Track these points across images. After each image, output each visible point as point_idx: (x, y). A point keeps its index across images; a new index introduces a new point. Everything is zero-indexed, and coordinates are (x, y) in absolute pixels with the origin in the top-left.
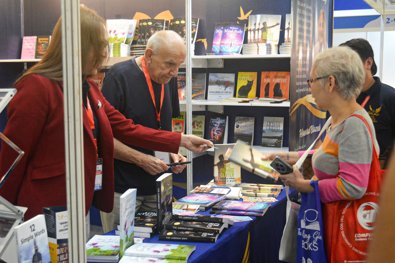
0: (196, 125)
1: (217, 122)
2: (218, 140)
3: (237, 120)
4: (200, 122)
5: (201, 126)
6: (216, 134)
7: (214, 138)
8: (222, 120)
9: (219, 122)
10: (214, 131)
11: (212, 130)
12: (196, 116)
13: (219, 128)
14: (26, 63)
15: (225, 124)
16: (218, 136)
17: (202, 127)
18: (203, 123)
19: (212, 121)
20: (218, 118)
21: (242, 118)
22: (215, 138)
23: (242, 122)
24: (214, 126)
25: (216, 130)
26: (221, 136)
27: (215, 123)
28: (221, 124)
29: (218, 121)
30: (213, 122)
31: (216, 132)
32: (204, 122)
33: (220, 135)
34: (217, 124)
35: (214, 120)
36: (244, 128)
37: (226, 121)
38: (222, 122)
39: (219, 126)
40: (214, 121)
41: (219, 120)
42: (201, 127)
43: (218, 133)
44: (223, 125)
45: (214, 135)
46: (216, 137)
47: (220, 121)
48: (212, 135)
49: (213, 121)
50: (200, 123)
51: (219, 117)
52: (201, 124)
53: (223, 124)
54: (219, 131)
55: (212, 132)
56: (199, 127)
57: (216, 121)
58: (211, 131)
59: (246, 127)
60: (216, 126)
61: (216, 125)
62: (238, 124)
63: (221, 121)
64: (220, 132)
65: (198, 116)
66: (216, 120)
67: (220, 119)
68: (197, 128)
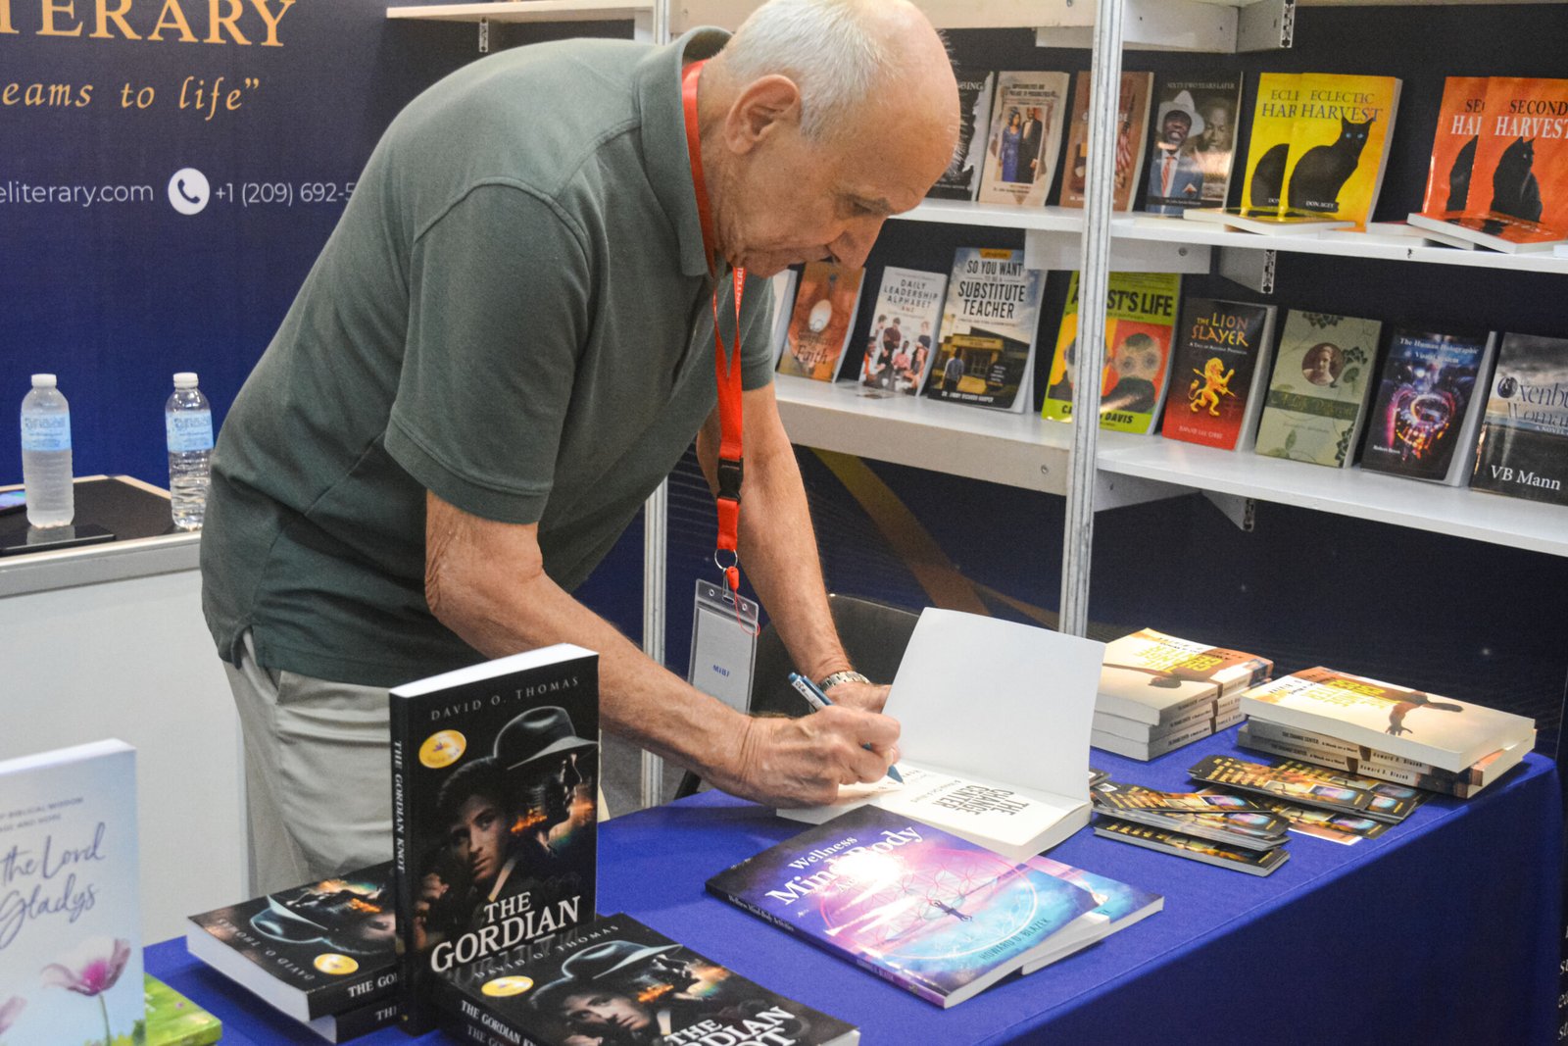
0: (1328, 365)
1: (1430, 358)
2: (1418, 454)
3: (1509, 349)
4: (1351, 352)
5: (1351, 376)
6: (1414, 420)
7: (1398, 444)
8: (1457, 350)
9: (1439, 362)
10: (1405, 402)
11: (1395, 399)
12: (1335, 317)
13: (1434, 388)
14: (486, 24)
15: (1475, 372)
16: (1423, 435)
17: (1358, 378)
18: (1365, 361)
19: (1404, 347)
20: (1437, 337)
21: (1544, 342)
22: (1403, 443)
23: (1536, 365)
24: (1410, 378)
25: (1420, 398)
26: (1440, 435)
27: (1419, 364)
28: (1449, 371)
29: (1434, 351)
30: (1408, 354)
31: (1417, 412)
32: (1371, 356)
33: (1437, 432)
34: (1429, 368)
35: (1418, 343)
36: (1544, 400)
37: (1478, 358)
38: (1456, 361)
39: (1436, 377)
40: (1414, 349)
41: (1444, 347)
42: (1353, 379)
43: (1426, 418)
44: (1464, 379)
45: (1403, 425)
46: (1413, 438)
47: (1448, 353)
48: (1392, 424)
49: (1410, 346)
50: (1350, 360)
51: (1443, 333)
52: (1355, 364)
53: (1463, 371)
54: (1433, 405)
55: (1395, 410)
56: (1341, 378)
57: (1426, 351)
58: (1388, 401)
59: (1559, 398)
60: (1422, 381)
61: (1420, 373)
62: (1510, 375)
63: (1455, 356)
64: (1436, 414)
65: (1346, 319)
66: (1428, 346)
67: (1451, 343)
68: (1332, 385)
